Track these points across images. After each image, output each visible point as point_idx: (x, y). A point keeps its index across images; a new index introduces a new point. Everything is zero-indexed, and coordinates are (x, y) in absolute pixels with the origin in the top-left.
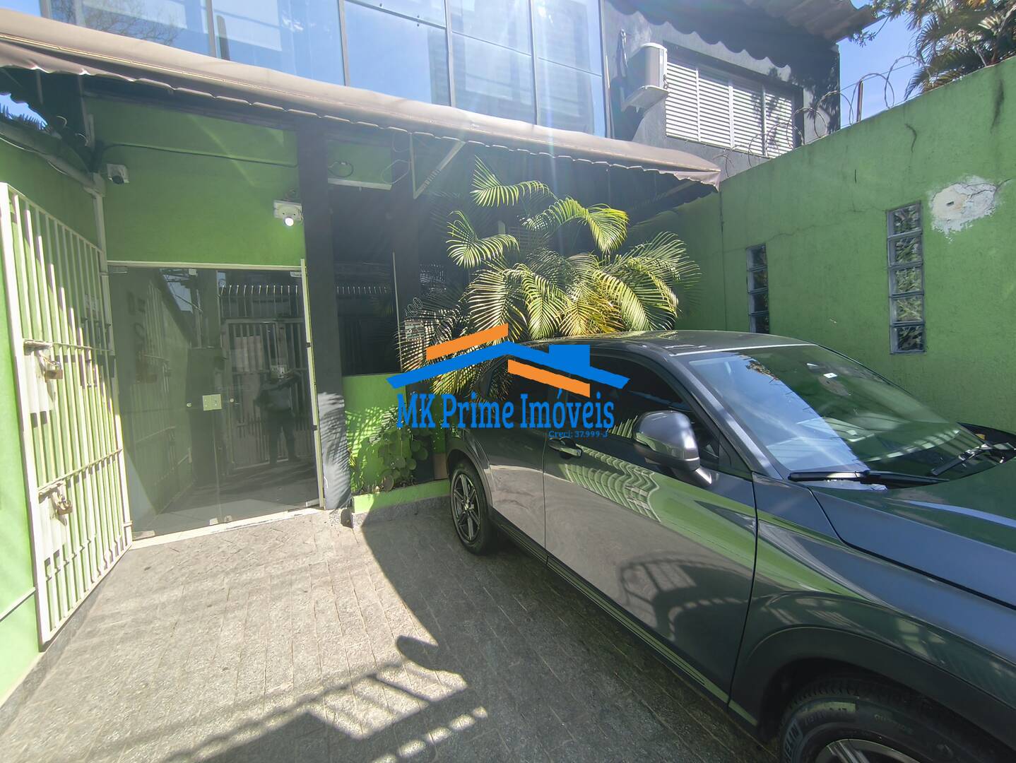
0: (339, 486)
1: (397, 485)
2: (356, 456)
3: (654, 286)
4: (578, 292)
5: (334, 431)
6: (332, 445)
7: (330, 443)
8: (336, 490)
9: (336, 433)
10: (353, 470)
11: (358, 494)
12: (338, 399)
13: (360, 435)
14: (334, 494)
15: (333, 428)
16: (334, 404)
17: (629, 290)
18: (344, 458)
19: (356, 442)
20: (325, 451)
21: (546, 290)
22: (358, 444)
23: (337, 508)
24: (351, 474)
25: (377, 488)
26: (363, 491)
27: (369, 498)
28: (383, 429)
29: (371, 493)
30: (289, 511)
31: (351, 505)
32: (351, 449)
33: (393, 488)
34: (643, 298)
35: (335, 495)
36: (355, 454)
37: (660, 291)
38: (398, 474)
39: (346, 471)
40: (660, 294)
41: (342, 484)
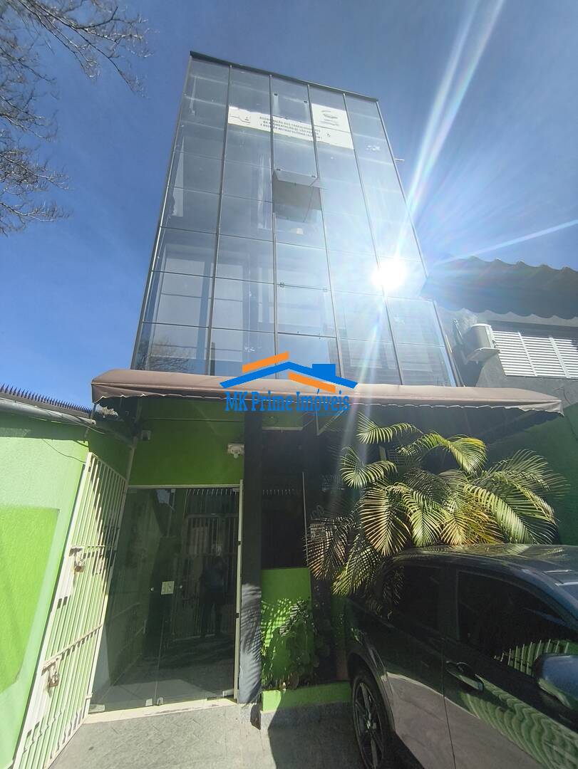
0: (251, 678)
1: (302, 683)
2: (268, 646)
3: (525, 498)
4: (453, 504)
5: (252, 620)
6: (249, 634)
7: (248, 631)
8: (249, 682)
9: (253, 622)
10: (264, 661)
11: (267, 688)
12: (257, 590)
13: (272, 625)
14: (247, 685)
15: (251, 617)
16: (253, 594)
17: (500, 501)
18: (257, 648)
19: (269, 631)
20: (243, 638)
21: (424, 503)
22: (271, 634)
23: (248, 702)
24: (263, 664)
25: (284, 684)
26: (272, 685)
27: (277, 695)
28: (291, 621)
29: (278, 689)
30: (209, 699)
31: (260, 701)
32: (264, 639)
33: (298, 687)
34: (517, 508)
35: (248, 688)
36: (267, 644)
37: (533, 502)
38: (303, 670)
39: (259, 661)
40: (532, 505)
41: (254, 676)
